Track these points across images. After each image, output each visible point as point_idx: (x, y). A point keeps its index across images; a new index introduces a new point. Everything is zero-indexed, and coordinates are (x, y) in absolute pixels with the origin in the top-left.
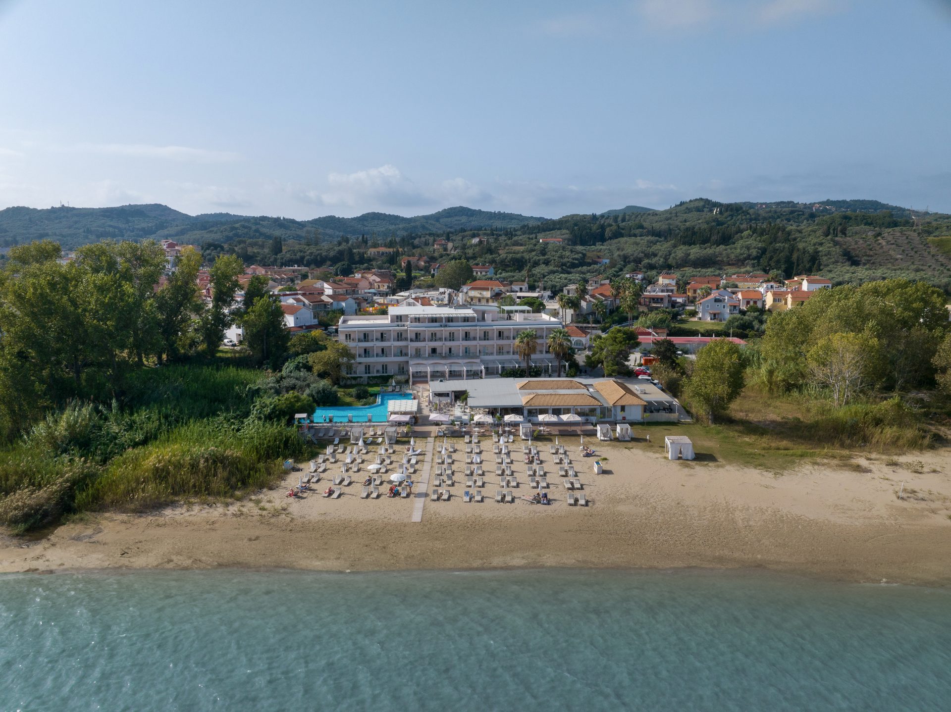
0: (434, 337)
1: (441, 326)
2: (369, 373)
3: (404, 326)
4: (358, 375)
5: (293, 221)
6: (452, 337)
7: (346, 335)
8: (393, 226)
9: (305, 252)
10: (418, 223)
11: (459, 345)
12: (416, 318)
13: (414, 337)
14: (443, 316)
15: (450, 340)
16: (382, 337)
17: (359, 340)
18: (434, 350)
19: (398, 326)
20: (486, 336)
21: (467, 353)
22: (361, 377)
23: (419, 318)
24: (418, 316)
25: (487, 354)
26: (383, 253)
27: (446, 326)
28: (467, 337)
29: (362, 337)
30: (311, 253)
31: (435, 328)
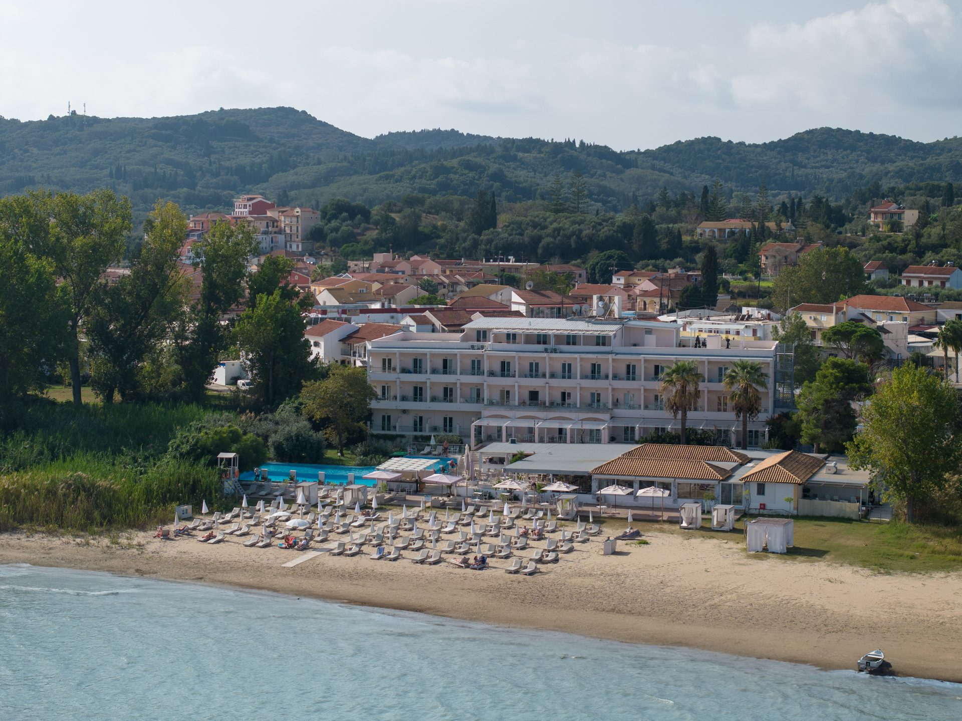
0: (534, 371)
1: (546, 351)
2: (421, 430)
3: (482, 347)
4: (398, 432)
5: (603, 153)
6: (567, 371)
7: (384, 360)
8: (877, 167)
9: (545, 228)
10: (944, 159)
11: (578, 386)
12: (508, 335)
13: (497, 368)
14: (550, 332)
15: (564, 377)
16: (446, 366)
17: (404, 371)
18: (534, 395)
19: (473, 347)
20: (631, 372)
21: (595, 402)
22: (402, 436)
23: (514, 335)
24: (511, 331)
25: (631, 407)
26: (732, 233)
27: (555, 351)
28: (595, 372)
29: (410, 365)
30: (558, 230)
31: (536, 353)
